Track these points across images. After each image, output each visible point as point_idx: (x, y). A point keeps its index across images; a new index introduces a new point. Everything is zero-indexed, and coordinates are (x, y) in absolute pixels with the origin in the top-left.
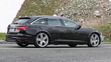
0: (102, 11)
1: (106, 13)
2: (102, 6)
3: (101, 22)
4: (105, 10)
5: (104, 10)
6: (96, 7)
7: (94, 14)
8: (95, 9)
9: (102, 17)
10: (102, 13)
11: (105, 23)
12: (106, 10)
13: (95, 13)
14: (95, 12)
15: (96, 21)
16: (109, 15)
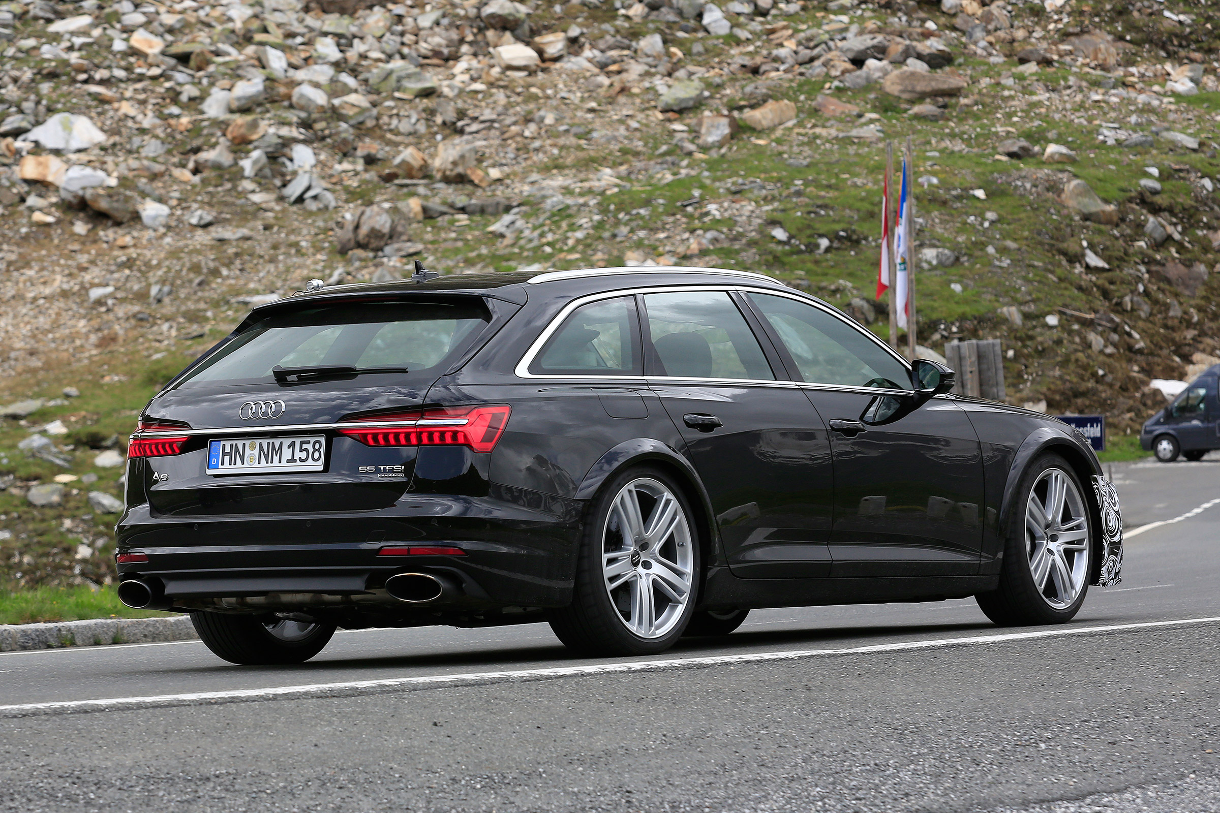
0: (148, 120)
1: (208, 155)
2: (140, 39)
3: (142, 296)
4: (195, 102)
5: (174, 96)
6: (47, 51)
7: (30, 168)
8: (31, 87)
9: (151, 210)
10: (152, 148)
11: (194, 317)
12: (214, 107)
13: (38, 149)
14: (37, 134)
15: (59, 282)
16: (259, 177)
